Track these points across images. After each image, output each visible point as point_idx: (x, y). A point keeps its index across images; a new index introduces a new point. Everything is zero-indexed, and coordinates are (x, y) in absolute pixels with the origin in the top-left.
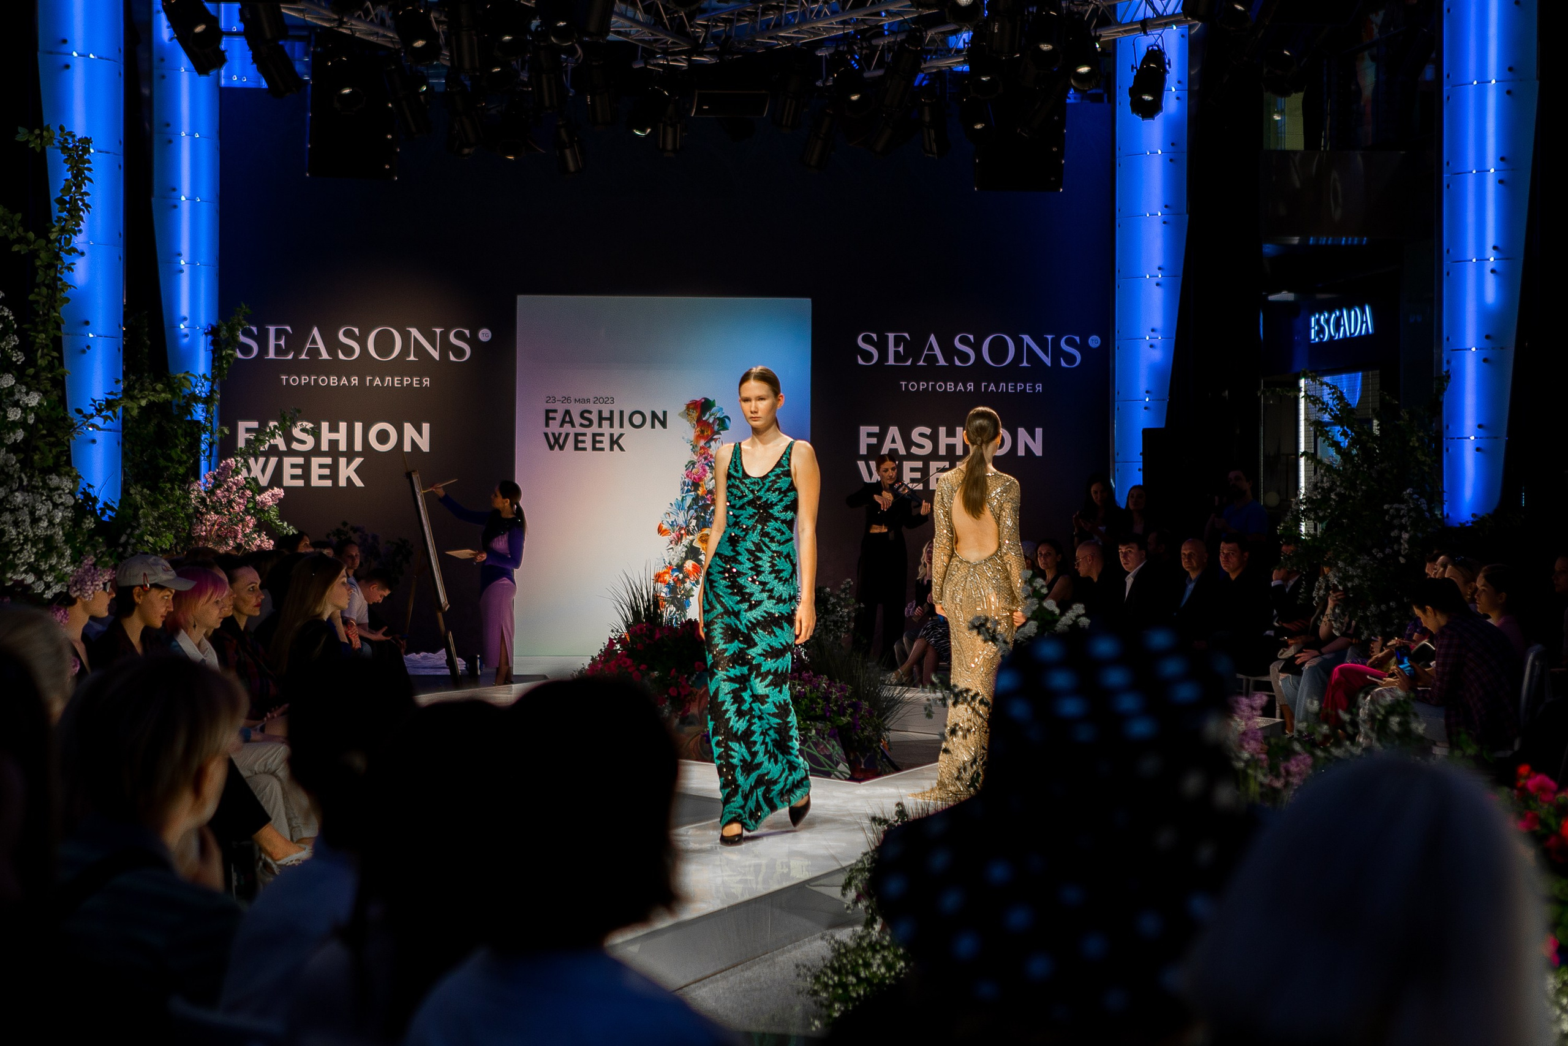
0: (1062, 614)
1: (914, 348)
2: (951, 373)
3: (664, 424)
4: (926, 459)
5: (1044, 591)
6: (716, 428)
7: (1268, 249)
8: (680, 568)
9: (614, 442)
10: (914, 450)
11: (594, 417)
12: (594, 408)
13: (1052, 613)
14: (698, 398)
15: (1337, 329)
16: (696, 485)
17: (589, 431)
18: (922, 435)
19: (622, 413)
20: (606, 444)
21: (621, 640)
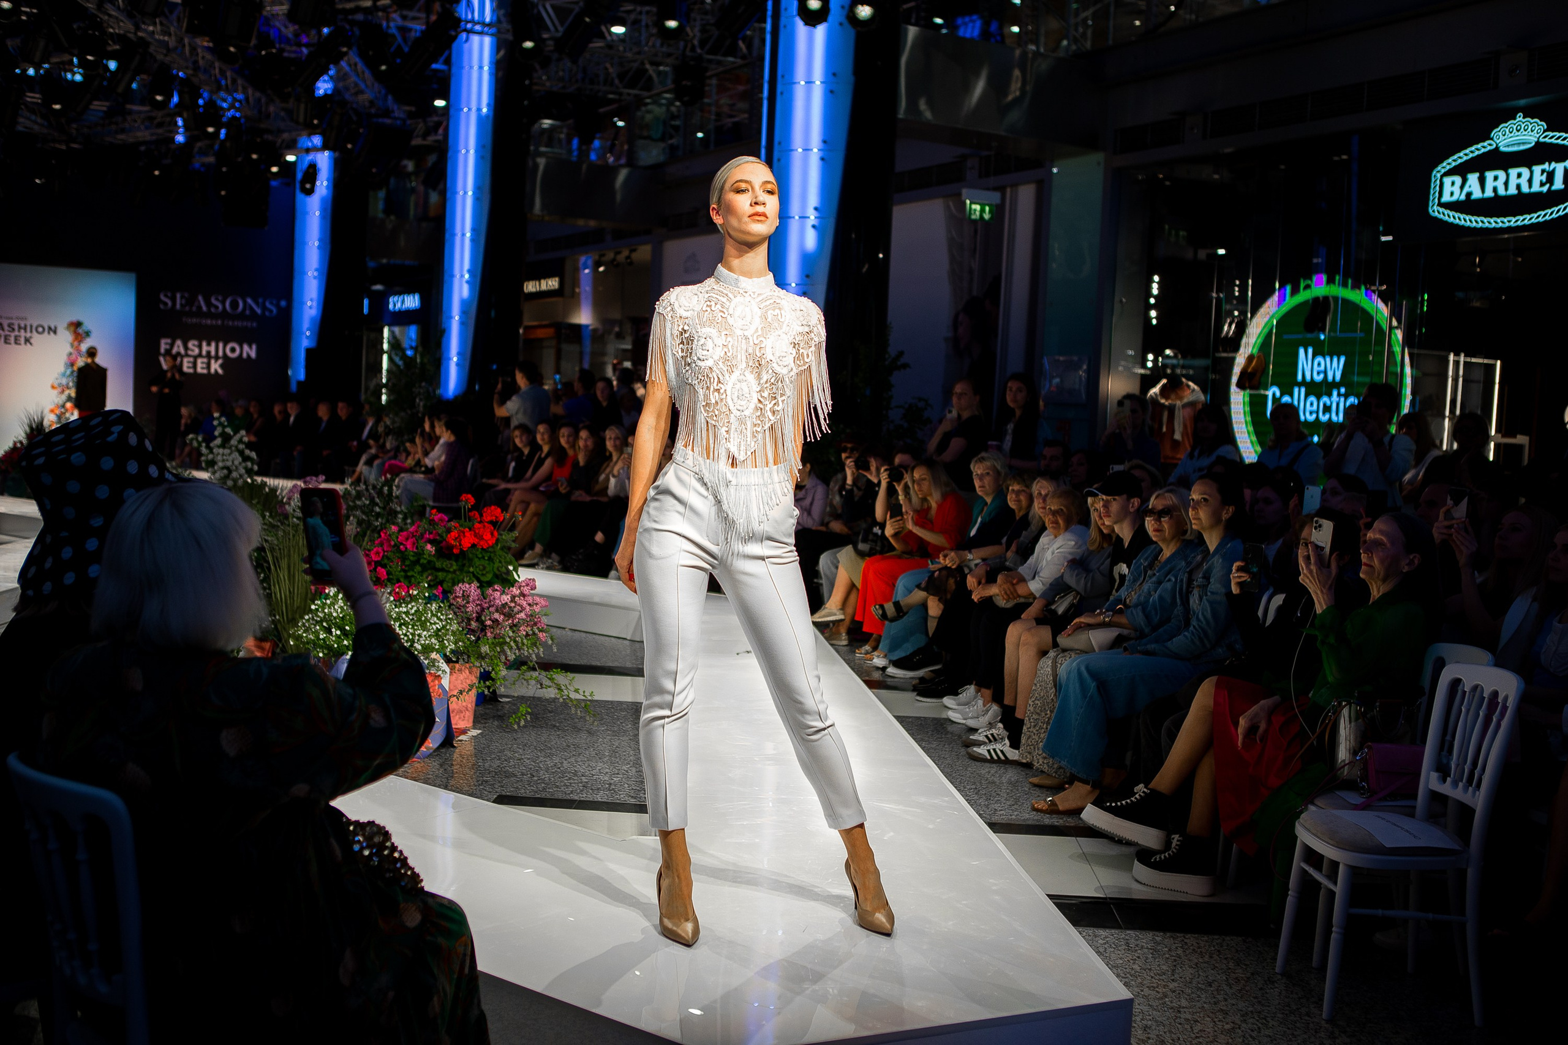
0: (235, 434)
1: (191, 301)
2: (209, 315)
3: (55, 332)
4: (196, 358)
5: (226, 423)
6: (84, 335)
7: (371, 264)
8: (63, 406)
9: (27, 341)
10: (190, 353)
11: (16, 327)
12: (16, 323)
13: (229, 434)
14: (74, 319)
15: (402, 305)
16: (72, 364)
17: (13, 335)
18: (194, 345)
19: (31, 326)
20: (22, 340)
21: (21, 442)
